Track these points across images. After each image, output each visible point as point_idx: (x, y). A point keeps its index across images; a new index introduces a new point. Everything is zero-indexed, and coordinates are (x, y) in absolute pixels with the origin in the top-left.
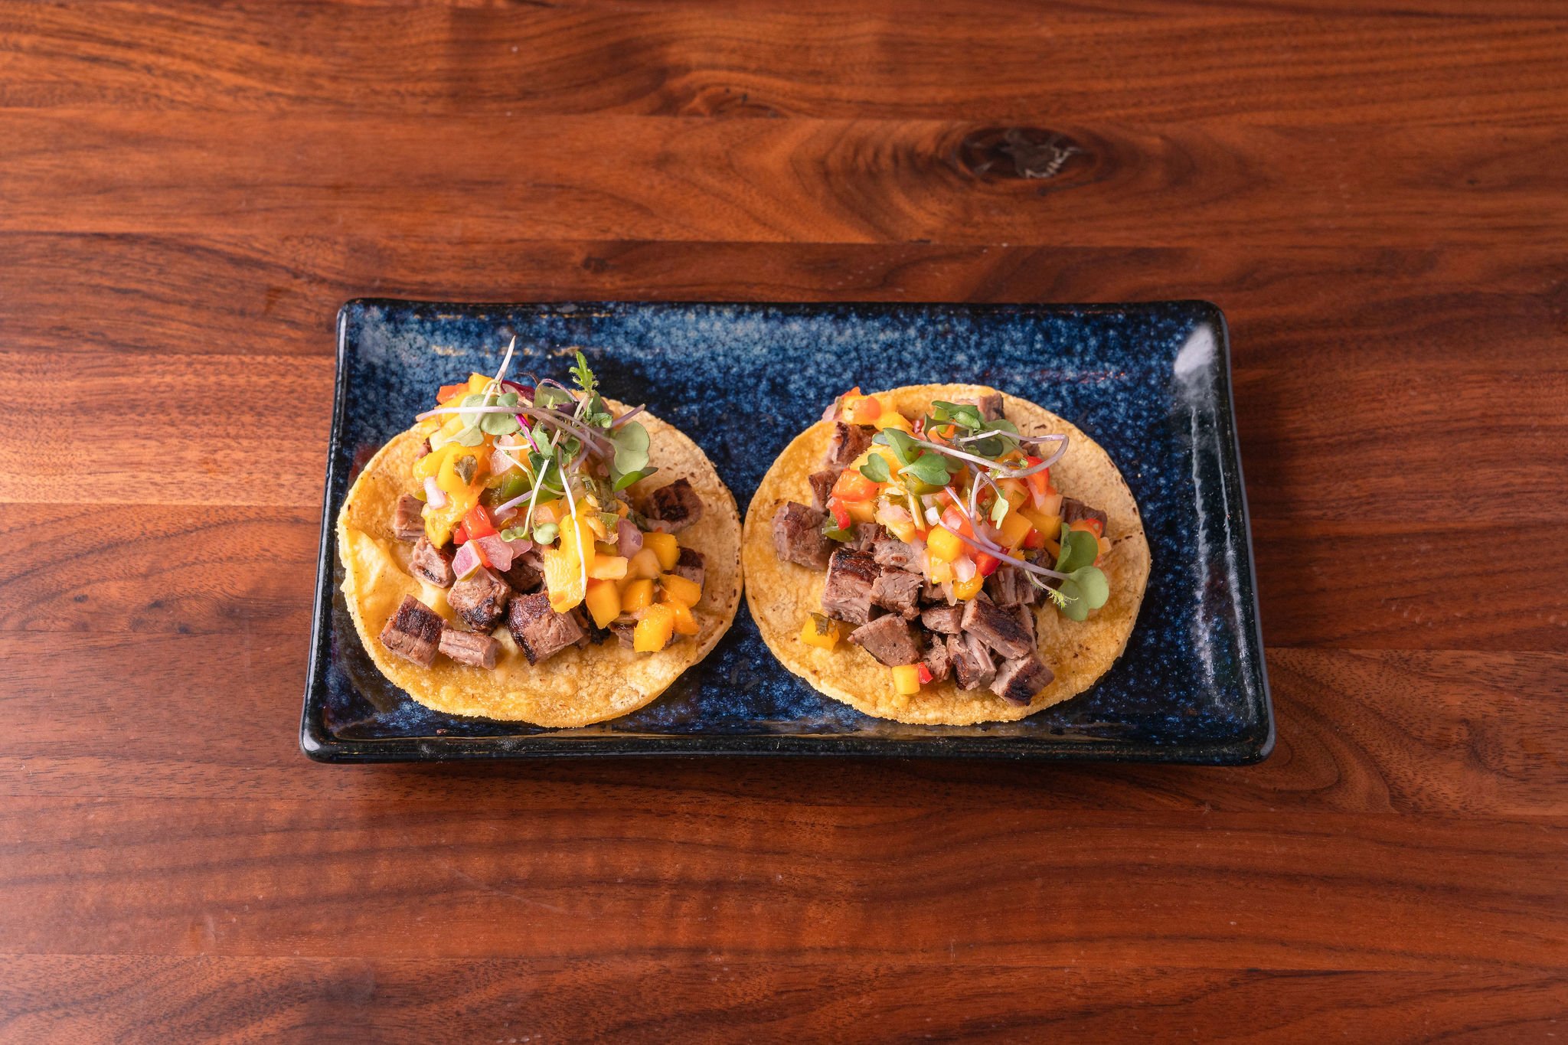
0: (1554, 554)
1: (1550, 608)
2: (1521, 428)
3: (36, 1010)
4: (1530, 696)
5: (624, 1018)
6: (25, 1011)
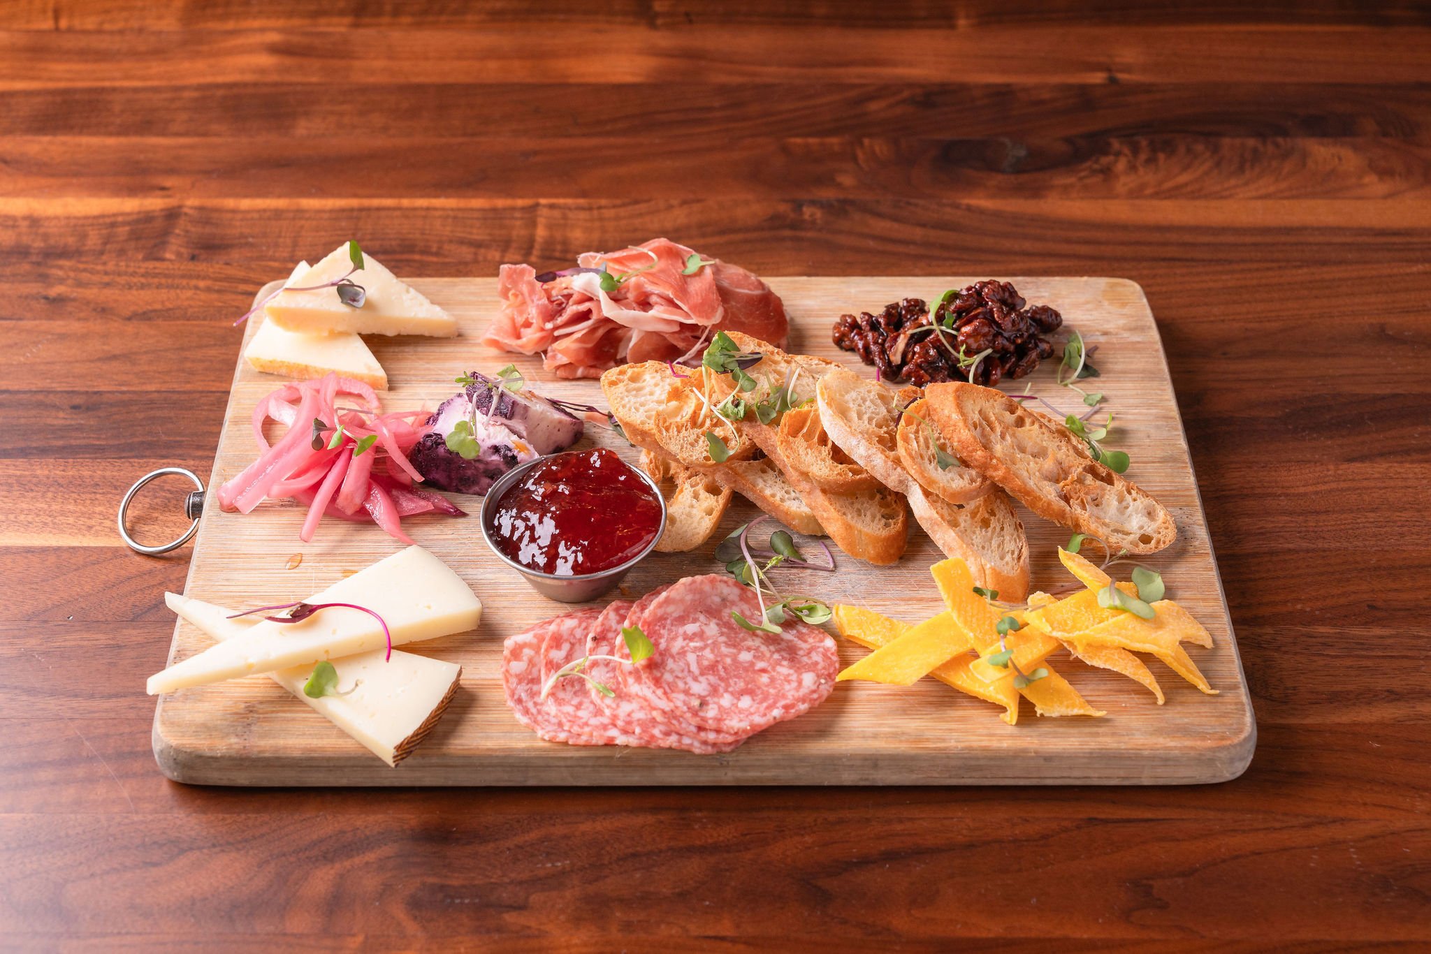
0: (1298, 568)
1: (1298, 600)
2: (1269, 495)
3: (200, 848)
4: (1286, 652)
5: (631, 850)
6: (191, 849)
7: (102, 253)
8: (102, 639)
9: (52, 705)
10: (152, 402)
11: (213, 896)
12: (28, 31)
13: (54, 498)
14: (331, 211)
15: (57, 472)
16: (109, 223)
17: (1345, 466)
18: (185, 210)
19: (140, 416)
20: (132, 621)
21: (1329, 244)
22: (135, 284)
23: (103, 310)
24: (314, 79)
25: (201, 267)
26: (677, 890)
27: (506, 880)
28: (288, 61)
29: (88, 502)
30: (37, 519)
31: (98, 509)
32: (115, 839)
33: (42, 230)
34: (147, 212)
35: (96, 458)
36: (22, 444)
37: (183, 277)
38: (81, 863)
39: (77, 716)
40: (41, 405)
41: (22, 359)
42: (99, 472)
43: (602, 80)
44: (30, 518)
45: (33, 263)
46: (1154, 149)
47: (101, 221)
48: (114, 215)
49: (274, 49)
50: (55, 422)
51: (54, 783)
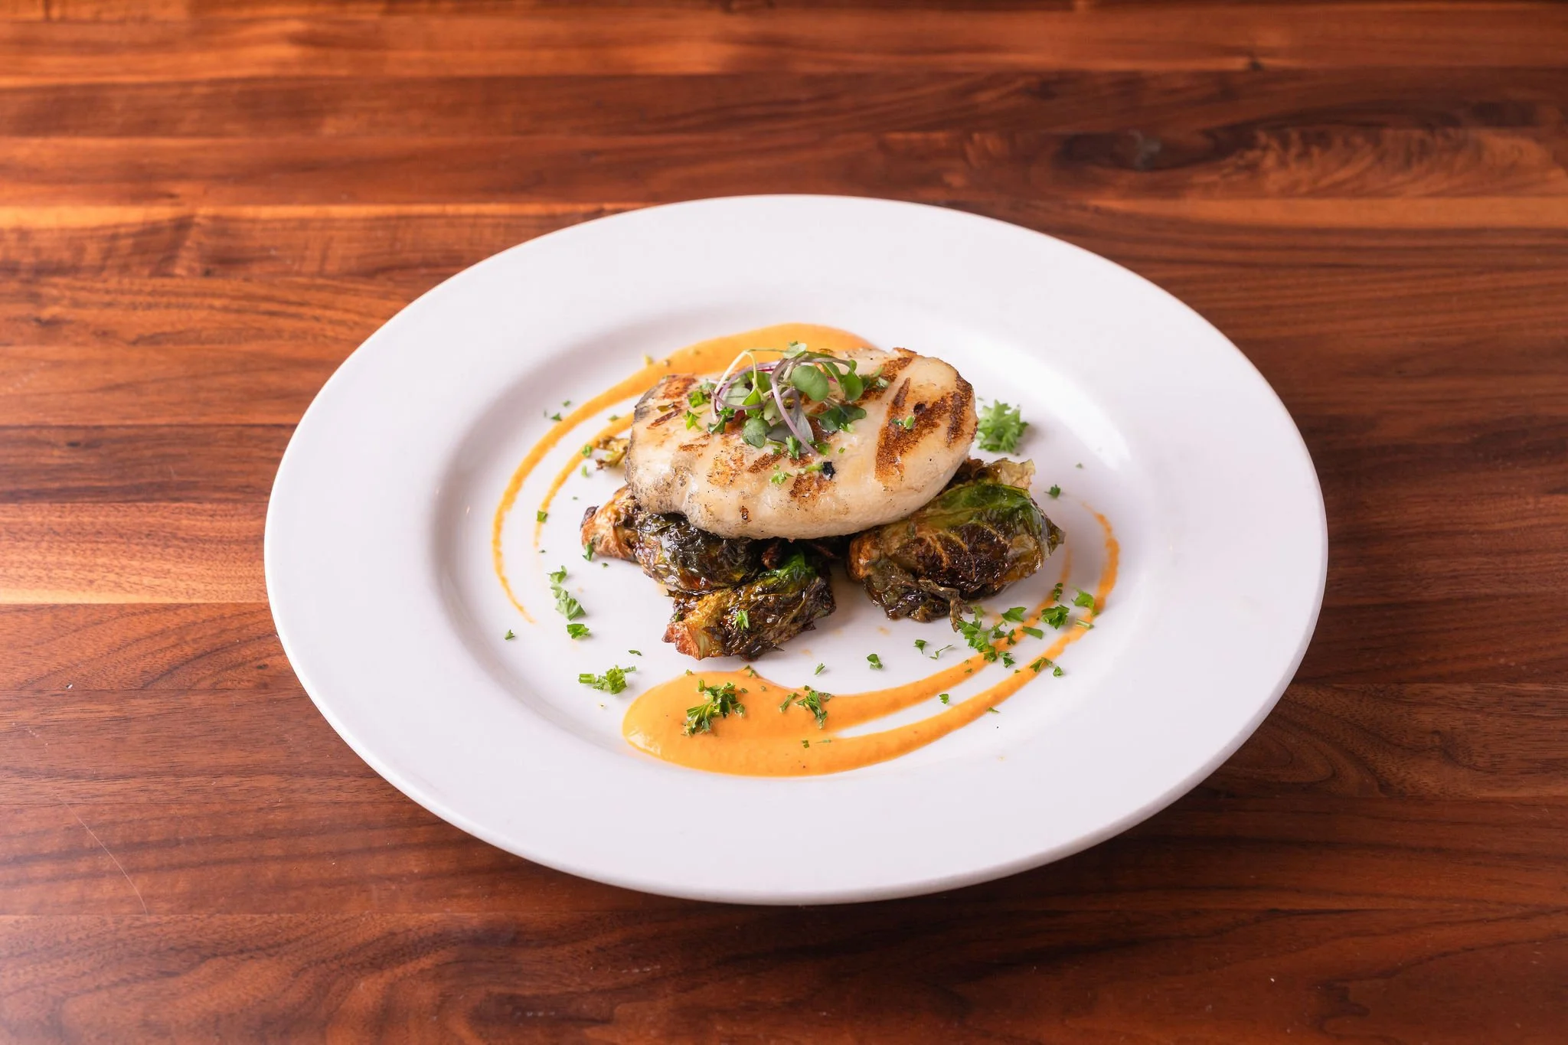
7: (102, 268)
8: (107, 710)
9: (49, 787)
10: (161, 437)
11: (241, 1011)
12: (14, 22)
13: (49, 549)
14: (366, 219)
15: (53, 518)
16: (111, 236)
17: (1545, 499)
18: (197, 220)
19: (148, 453)
20: (142, 689)
21: (1514, 247)
22: (141, 303)
23: (105, 334)
24: (343, 72)
25: (216, 284)
26: (788, 999)
27: (587, 989)
28: (312, 52)
29: (89, 552)
30: (30, 573)
31: (100, 561)
32: (125, 945)
33: (32, 244)
34: (154, 223)
35: (98, 502)
36: (11, 487)
37: (196, 295)
38: (84, 974)
39: (76, 801)
40: (33, 442)
41: (10, 390)
42: (102, 519)
43: (671, 70)
44: (21, 572)
45: (22, 281)
46: (1307, 142)
47: (101, 233)
48: (117, 226)
49: (296, 39)
50: (50, 461)
51: (49, 880)
